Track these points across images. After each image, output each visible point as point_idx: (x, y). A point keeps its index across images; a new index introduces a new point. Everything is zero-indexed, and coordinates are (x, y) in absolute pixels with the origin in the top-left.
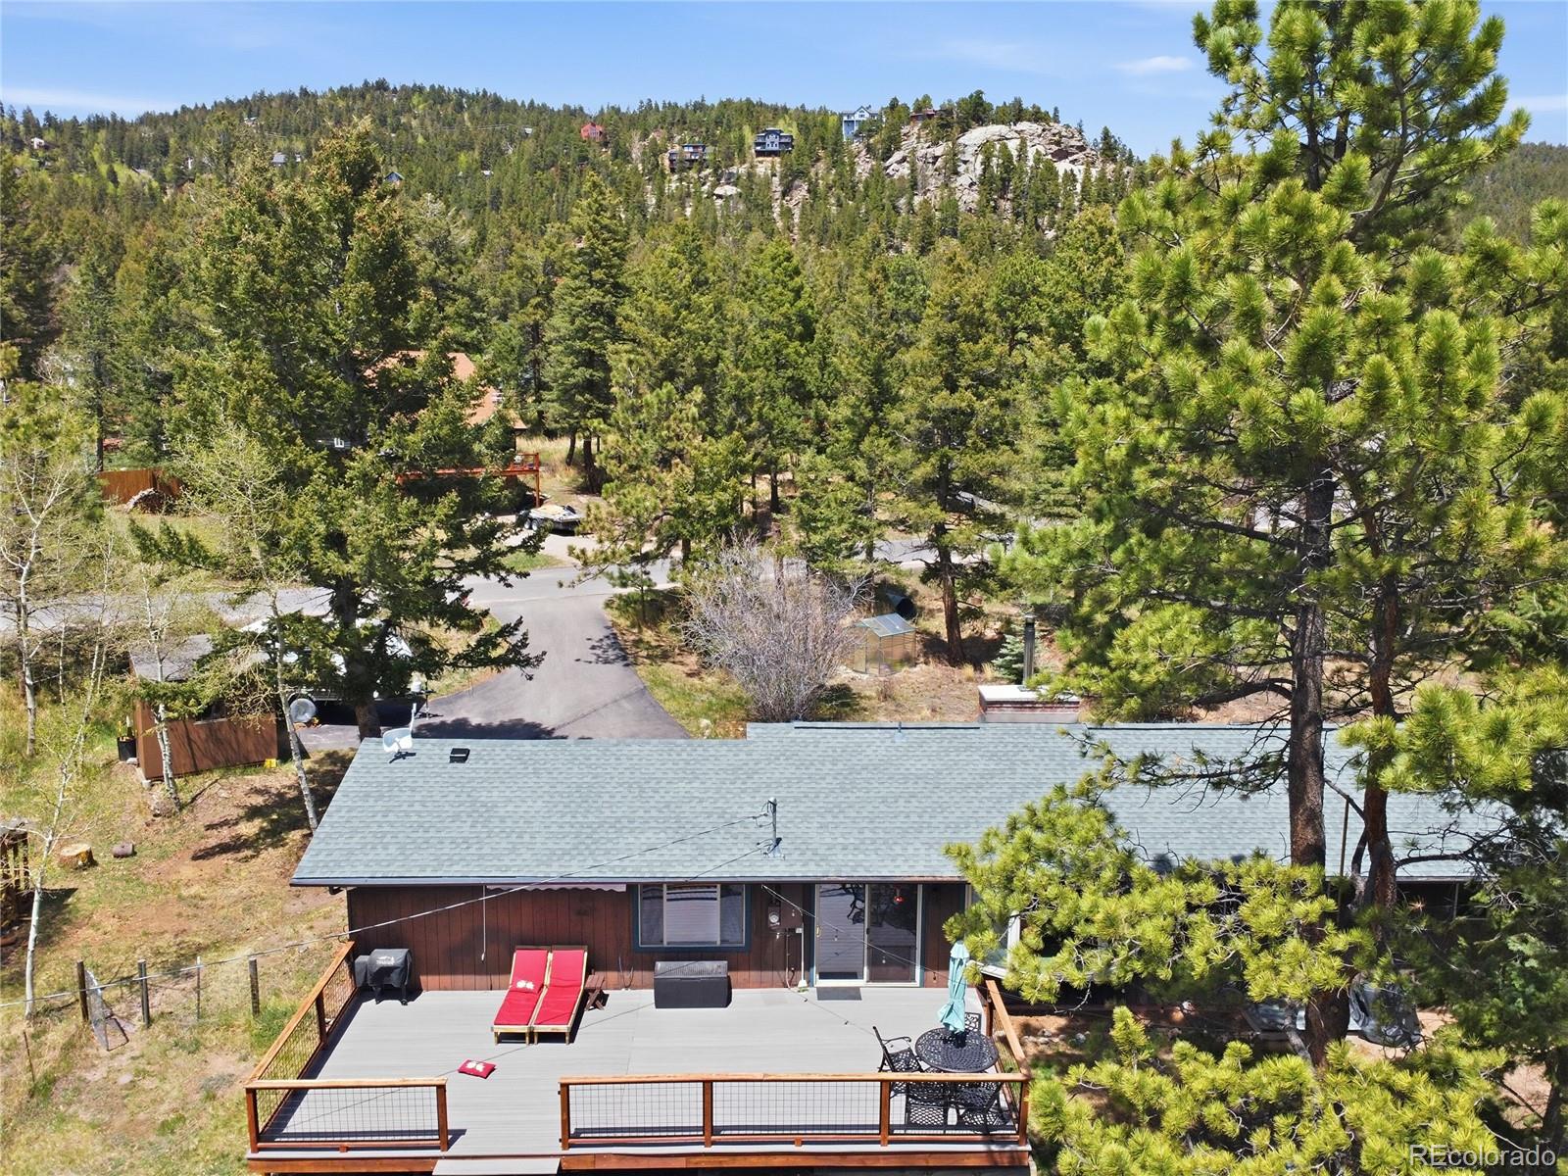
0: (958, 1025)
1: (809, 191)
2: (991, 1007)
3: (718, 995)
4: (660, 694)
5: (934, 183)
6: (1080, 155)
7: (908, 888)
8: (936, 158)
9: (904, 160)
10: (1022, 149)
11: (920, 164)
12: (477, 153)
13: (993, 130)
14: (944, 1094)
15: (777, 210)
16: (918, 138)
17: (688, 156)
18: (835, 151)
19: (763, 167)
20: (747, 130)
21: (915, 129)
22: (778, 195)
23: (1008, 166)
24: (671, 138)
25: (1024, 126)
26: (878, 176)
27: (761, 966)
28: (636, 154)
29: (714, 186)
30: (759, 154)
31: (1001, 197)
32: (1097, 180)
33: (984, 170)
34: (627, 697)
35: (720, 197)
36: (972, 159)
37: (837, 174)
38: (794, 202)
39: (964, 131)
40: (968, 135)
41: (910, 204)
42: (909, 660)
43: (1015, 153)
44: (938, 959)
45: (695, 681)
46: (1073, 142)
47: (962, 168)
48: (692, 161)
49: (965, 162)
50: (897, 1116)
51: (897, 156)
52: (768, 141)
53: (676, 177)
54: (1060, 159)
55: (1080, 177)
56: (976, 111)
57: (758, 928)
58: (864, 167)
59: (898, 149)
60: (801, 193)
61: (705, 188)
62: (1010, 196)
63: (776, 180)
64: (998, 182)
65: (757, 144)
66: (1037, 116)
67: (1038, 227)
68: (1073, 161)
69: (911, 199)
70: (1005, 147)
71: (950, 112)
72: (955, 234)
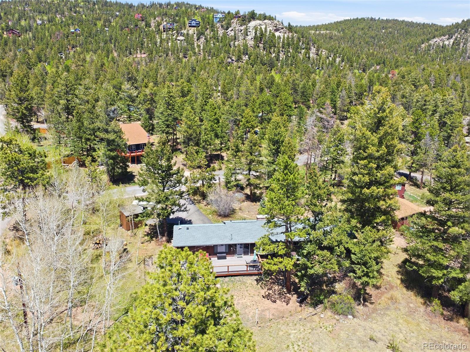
0: (255, 259)
1: (205, 39)
2: (259, 258)
3: (224, 258)
4: (201, 210)
5: (241, 38)
6: (282, 30)
7: (248, 244)
8: (241, 30)
9: (232, 30)
10: (266, 29)
11: (237, 32)
12: (102, 21)
13: (258, 22)
14: (253, 266)
15: (196, 45)
16: (236, 23)
17: (168, 27)
18: (212, 27)
19: (191, 31)
20: (186, 19)
21: (235, 21)
22: (196, 40)
23: (262, 34)
24: (163, 20)
25: (266, 21)
26: (225, 35)
27: (230, 254)
28: (153, 24)
29: (177, 37)
30: (190, 26)
31: (260, 43)
32: (287, 38)
33: (255, 35)
34: (196, 211)
35: (179, 40)
36: (252, 31)
37: (213, 34)
38: (200, 42)
39: (249, 22)
40: (250, 23)
41: (234, 44)
42: (243, 201)
43: (264, 30)
44: (252, 252)
45: (206, 207)
46: (280, 26)
47: (249, 34)
48: (170, 28)
49: (250, 32)
50: (248, 269)
51: (230, 29)
52: (192, 23)
53: (165, 33)
54: (276, 31)
55: (282, 37)
56: (253, 16)
57: (230, 249)
58: (221, 32)
59: (230, 27)
60: (202, 40)
61: (174, 37)
62: (262, 42)
63: (195, 35)
64: (259, 38)
65: (189, 24)
66: (271, 18)
67: (270, 53)
68: (280, 32)
69: (234, 43)
70: (261, 28)
71: (245, 16)
72: (247, 54)
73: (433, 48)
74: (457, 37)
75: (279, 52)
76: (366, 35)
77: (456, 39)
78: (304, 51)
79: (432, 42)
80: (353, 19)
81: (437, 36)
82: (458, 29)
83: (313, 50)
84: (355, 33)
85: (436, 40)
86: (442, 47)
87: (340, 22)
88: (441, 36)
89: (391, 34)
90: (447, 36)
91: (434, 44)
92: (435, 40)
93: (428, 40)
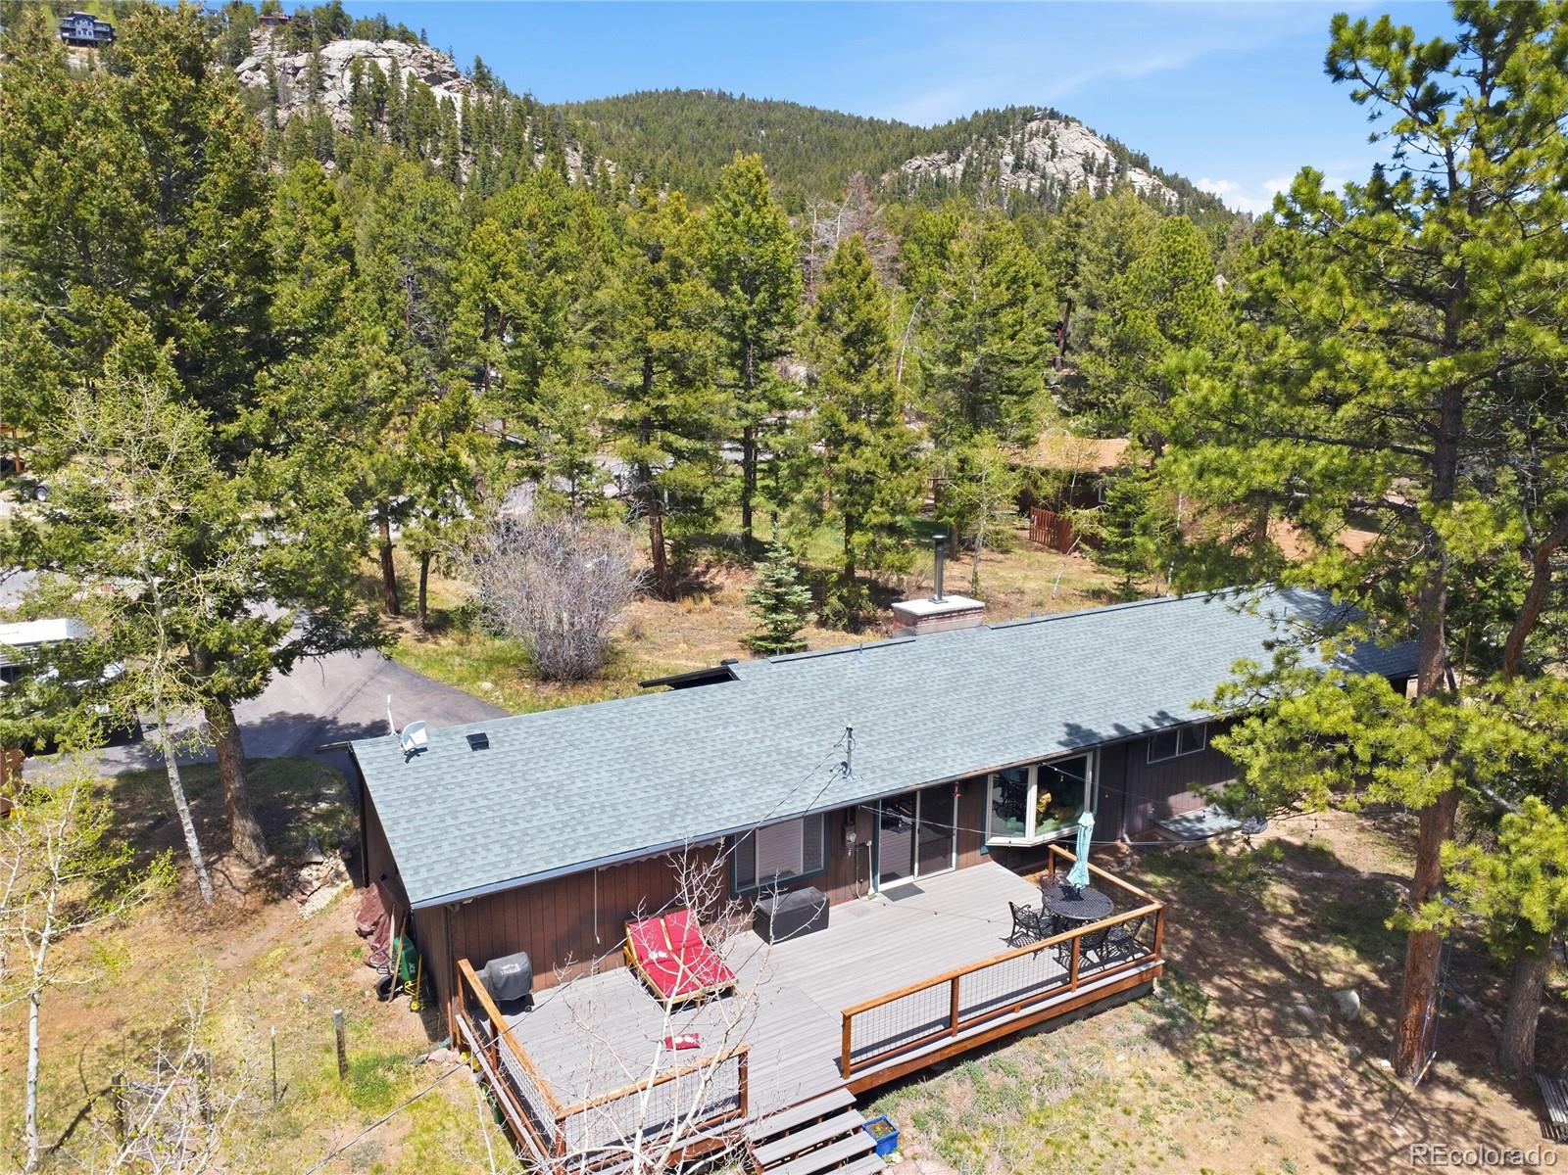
5: (299, 96)
6: (455, 82)
8: (297, 70)
9: (257, 67)
10: (394, 70)
11: (278, 74)
13: (359, 46)
16: (272, 44)
19: (77, 58)
20: (45, 11)
21: (266, 33)
23: (380, 86)
25: (390, 44)
30: (68, 41)
31: (376, 119)
32: (476, 109)
33: (355, 88)
36: (339, 75)
39: (325, 42)
40: (330, 47)
41: (273, 117)
43: (387, 73)
46: (445, 68)
47: (328, 84)
49: (331, 77)
51: (249, 62)
52: (78, 27)
54: (435, 84)
55: (458, 105)
56: (336, 23)
59: (249, 54)
62: (386, 118)
64: (371, 102)
65: (64, 30)
66: (405, 36)
67: (422, 154)
68: (448, 88)
69: (274, 112)
70: (374, 66)
71: (306, 20)
72: (331, 156)
73: (913, 187)
74: (971, 156)
75: (456, 152)
76: (713, 140)
77: (969, 164)
78: (542, 157)
79: (908, 168)
80: (666, 92)
81: (919, 152)
82: (970, 135)
83: (574, 159)
84: (680, 131)
85: (918, 163)
86: (938, 184)
87: (625, 97)
88: (929, 152)
89: (785, 142)
90: (945, 155)
91: (914, 175)
92: (916, 163)
93: (898, 161)
